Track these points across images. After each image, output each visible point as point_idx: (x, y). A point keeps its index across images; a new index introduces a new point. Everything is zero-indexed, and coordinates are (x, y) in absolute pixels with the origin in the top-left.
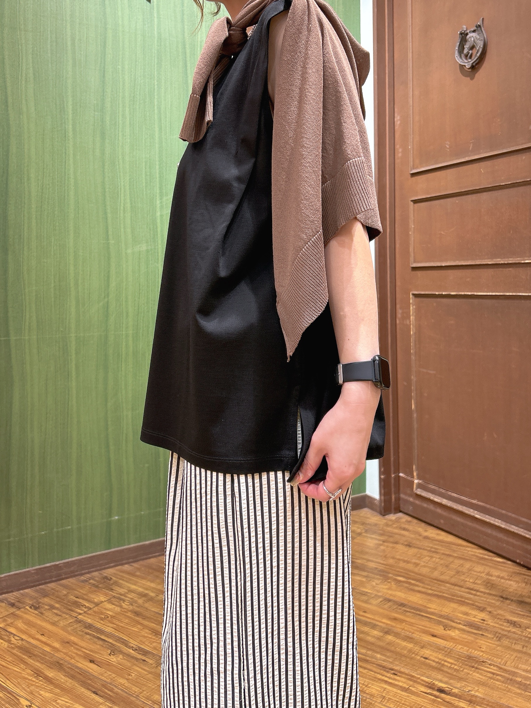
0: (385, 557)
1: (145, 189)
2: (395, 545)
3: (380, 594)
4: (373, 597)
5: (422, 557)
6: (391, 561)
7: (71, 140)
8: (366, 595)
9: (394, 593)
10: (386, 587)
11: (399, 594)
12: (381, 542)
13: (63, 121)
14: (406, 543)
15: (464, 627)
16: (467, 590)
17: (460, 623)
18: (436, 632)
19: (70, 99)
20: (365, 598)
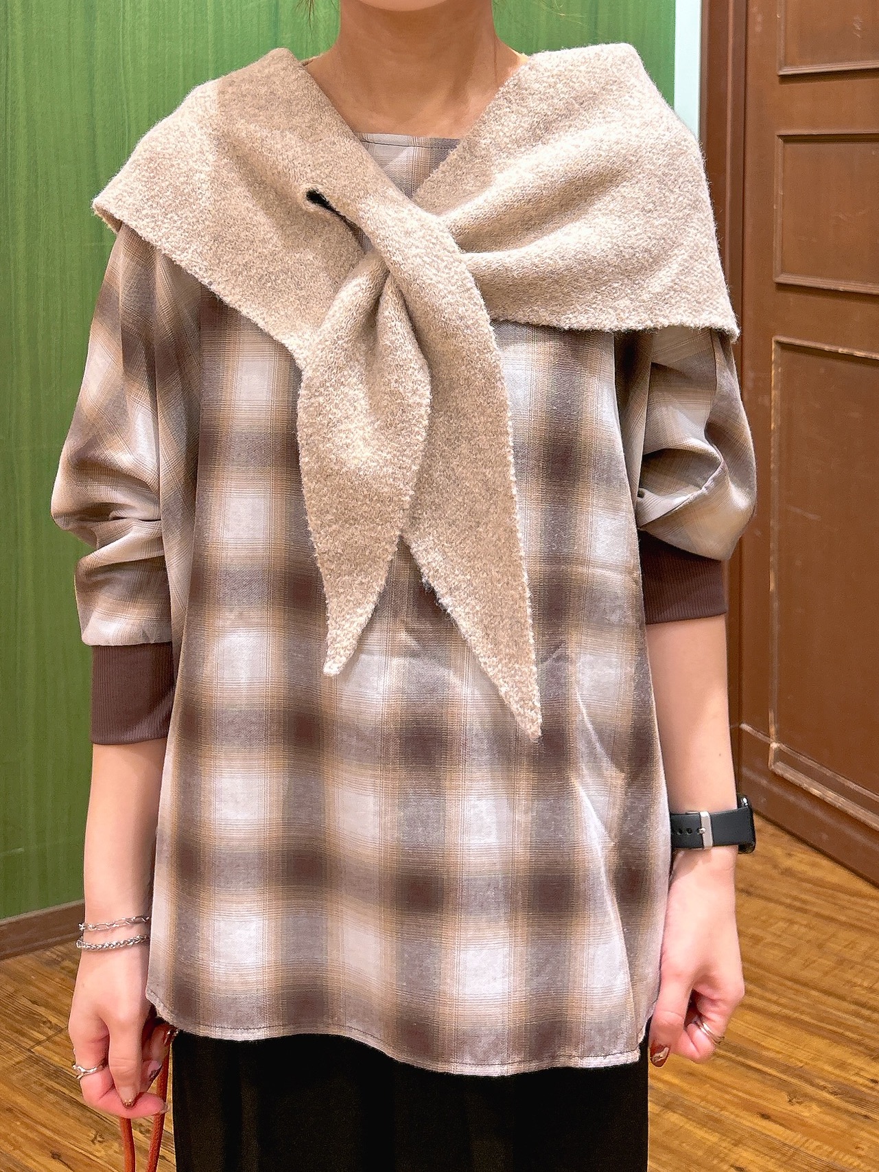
15: (832, 1098)
16: (853, 1007)
17: (824, 1088)
18: (771, 1107)
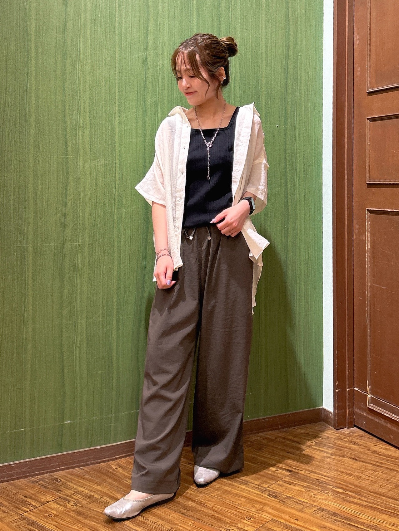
0: (329, 469)
1: (104, 107)
2: (342, 458)
3: (315, 504)
4: (308, 507)
5: (365, 470)
6: (333, 474)
7: (33, 61)
8: (302, 504)
9: (328, 503)
10: (324, 497)
11: (333, 504)
12: (329, 456)
13: (26, 42)
14: (353, 457)
19: (34, 22)
20: (300, 507)
